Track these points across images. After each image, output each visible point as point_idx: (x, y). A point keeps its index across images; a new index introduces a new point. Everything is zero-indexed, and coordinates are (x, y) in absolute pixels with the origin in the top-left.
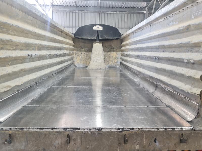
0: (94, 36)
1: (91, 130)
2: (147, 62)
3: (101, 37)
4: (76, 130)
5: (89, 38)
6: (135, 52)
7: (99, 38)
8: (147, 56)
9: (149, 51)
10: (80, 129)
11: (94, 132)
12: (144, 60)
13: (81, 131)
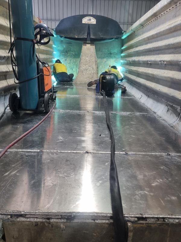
0: (84, 33)
1: (52, 218)
2: (165, 73)
3: (94, 36)
4: (18, 218)
5: (76, 37)
6: (143, 57)
7: (91, 37)
8: (166, 61)
9: (170, 53)
10: (27, 216)
11: (57, 222)
12: (159, 68)
13: (28, 220)
